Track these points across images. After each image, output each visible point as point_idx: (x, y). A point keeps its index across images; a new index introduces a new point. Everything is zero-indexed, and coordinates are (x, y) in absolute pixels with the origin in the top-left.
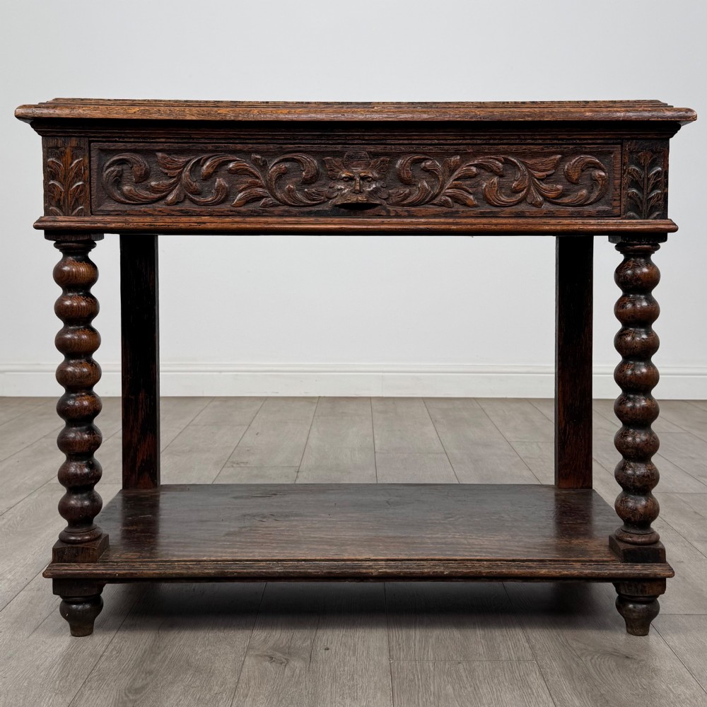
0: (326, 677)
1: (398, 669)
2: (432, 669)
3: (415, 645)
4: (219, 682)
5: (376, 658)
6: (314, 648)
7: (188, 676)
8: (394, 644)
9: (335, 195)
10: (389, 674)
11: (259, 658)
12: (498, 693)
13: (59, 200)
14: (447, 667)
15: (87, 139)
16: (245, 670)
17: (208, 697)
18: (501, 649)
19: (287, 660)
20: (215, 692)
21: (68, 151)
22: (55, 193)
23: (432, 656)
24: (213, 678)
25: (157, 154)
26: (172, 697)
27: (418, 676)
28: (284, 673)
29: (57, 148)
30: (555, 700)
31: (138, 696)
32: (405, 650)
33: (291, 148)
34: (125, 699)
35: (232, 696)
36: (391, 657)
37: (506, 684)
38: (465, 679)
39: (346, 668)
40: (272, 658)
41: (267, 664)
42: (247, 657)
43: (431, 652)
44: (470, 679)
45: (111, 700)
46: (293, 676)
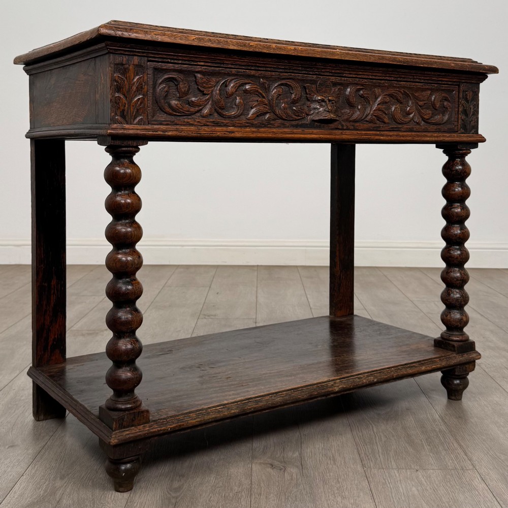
0: (318, 480)
1: (371, 475)
2: (397, 475)
3: (380, 457)
4: (237, 484)
5: (352, 466)
6: (302, 458)
7: (212, 479)
8: (363, 455)
9: (312, 112)
10: (366, 478)
11: (263, 465)
12: (453, 494)
13: (124, 110)
14: (408, 473)
15: (146, 59)
16: (254, 474)
17: (231, 495)
18: (447, 460)
19: (284, 467)
20: (236, 491)
21: (131, 67)
22: (121, 104)
23: (395, 465)
24: (231, 480)
25: (196, 74)
26: (204, 495)
27: (388, 480)
28: (284, 477)
29: (122, 64)
30: (498, 500)
31: (178, 494)
32: (373, 460)
33: (285, 76)
34: (169, 495)
35: (250, 494)
36: (363, 466)
37: (457, 487)
38: (425, 483)
39: (331, 474)
40: (272, 465)
41: (269, 470)
42: (253, 465)
43: (393, 463)
44: (429, 483)
45: (158, 497)
46: (292, 479)
